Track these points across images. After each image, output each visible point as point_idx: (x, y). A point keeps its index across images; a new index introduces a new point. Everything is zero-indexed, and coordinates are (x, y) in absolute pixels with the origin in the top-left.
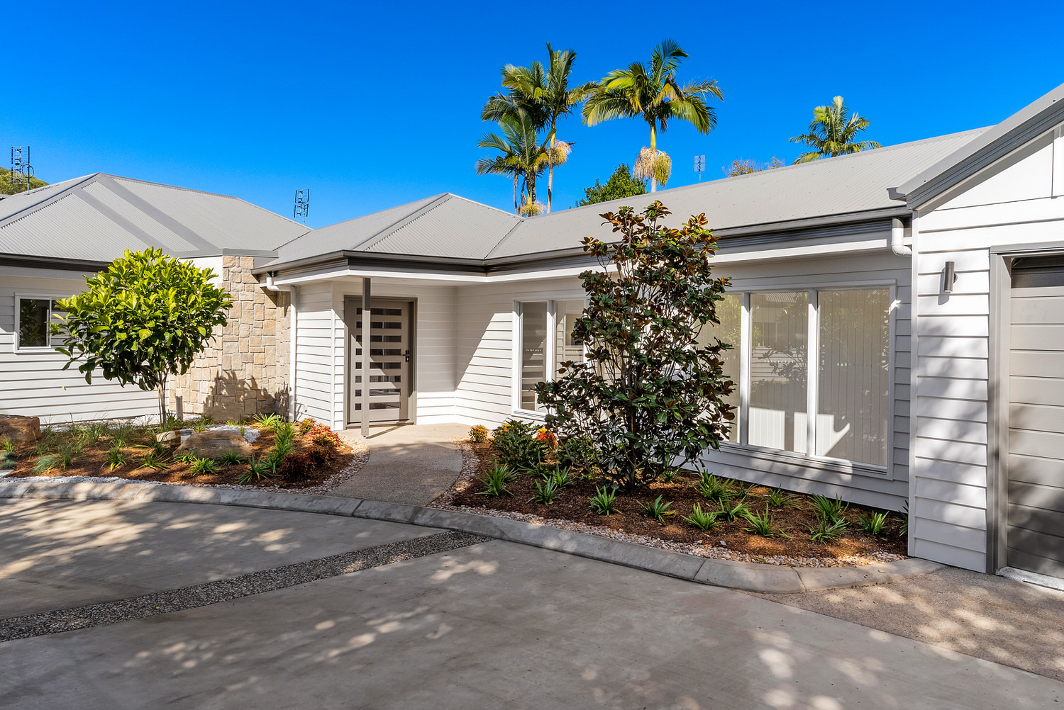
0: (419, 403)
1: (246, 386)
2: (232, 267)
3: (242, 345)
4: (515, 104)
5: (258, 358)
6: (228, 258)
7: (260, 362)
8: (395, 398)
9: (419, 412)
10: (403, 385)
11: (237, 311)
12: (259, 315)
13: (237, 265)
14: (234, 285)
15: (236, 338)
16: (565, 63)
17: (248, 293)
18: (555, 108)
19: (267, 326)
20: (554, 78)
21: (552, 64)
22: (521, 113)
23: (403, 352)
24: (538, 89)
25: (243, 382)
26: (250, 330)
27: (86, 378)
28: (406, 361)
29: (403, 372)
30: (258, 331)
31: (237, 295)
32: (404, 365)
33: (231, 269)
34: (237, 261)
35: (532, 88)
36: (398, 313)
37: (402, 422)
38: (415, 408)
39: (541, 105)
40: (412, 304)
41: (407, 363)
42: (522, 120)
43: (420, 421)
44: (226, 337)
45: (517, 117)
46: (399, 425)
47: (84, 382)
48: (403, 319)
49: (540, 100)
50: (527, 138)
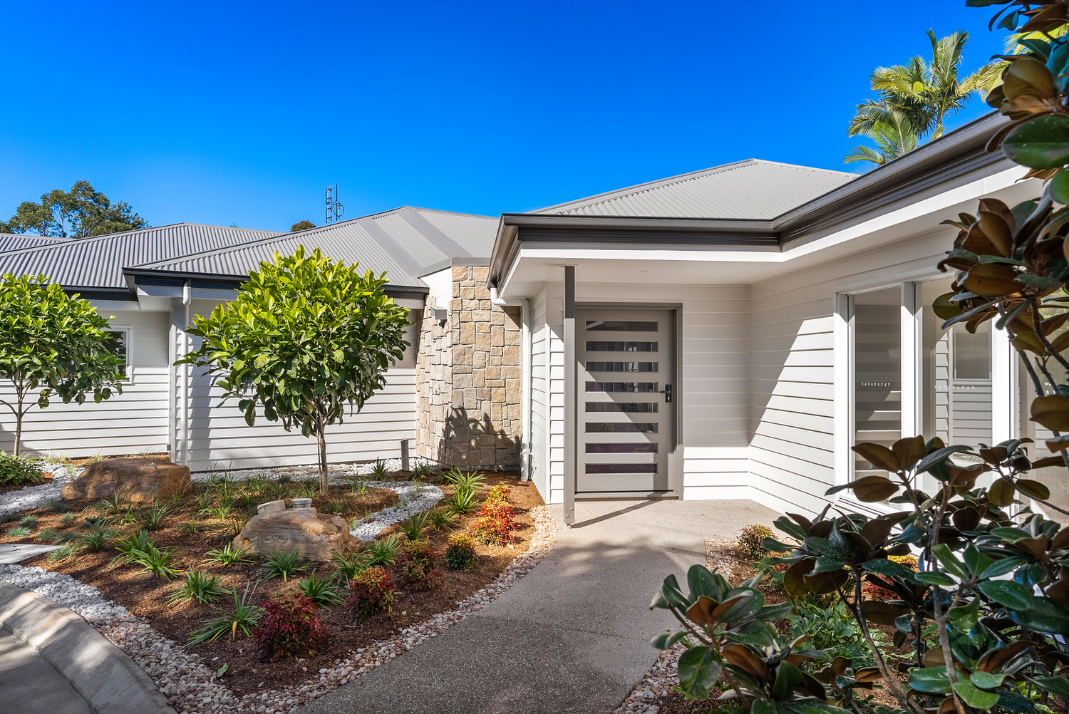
0: (688, 466)
1: (479, 428)
2: (463, 279)
3: (478, 376)
4: (889, 109)
5: (498, 394)
6: (459, 269)
7: (499, 399)
8: (648, 458)
9: (688, 480)
10: (661, 438)
11: (470, 335)
12: (497, 340)
13: (470, 277)
14: (466, 303)
15: (468, 368)
16: (953, 49)
17: (483, 312)
18: (941, 103)
19: (508, 353)
20: (939, 69)
21: (935, 53)
22: (897, 117)
23: (662, 387)
24: (917, 84)
25: (476, 422)
26: (487, 359)
27: (245, 417)
28: (667, 401)
29: (660, 418)
30: (496, 360)
31: (470, 315)
32: (664, 407)
33: (463, 283)
34: (469, 272)
35: (909, 86)
36: (652, 327)
37: (658, 494)
38: (680, 474)
39: (923, 104)
40: (673, 313)
41: (668, 404)
42: (899, 125)
43: (689, 495)
44: (457, 368)
45: (891, 123)
46: (652, 499)
47: (243, 422)
48: (660, 337)
49: (921, 98)
50: (905, 145)
